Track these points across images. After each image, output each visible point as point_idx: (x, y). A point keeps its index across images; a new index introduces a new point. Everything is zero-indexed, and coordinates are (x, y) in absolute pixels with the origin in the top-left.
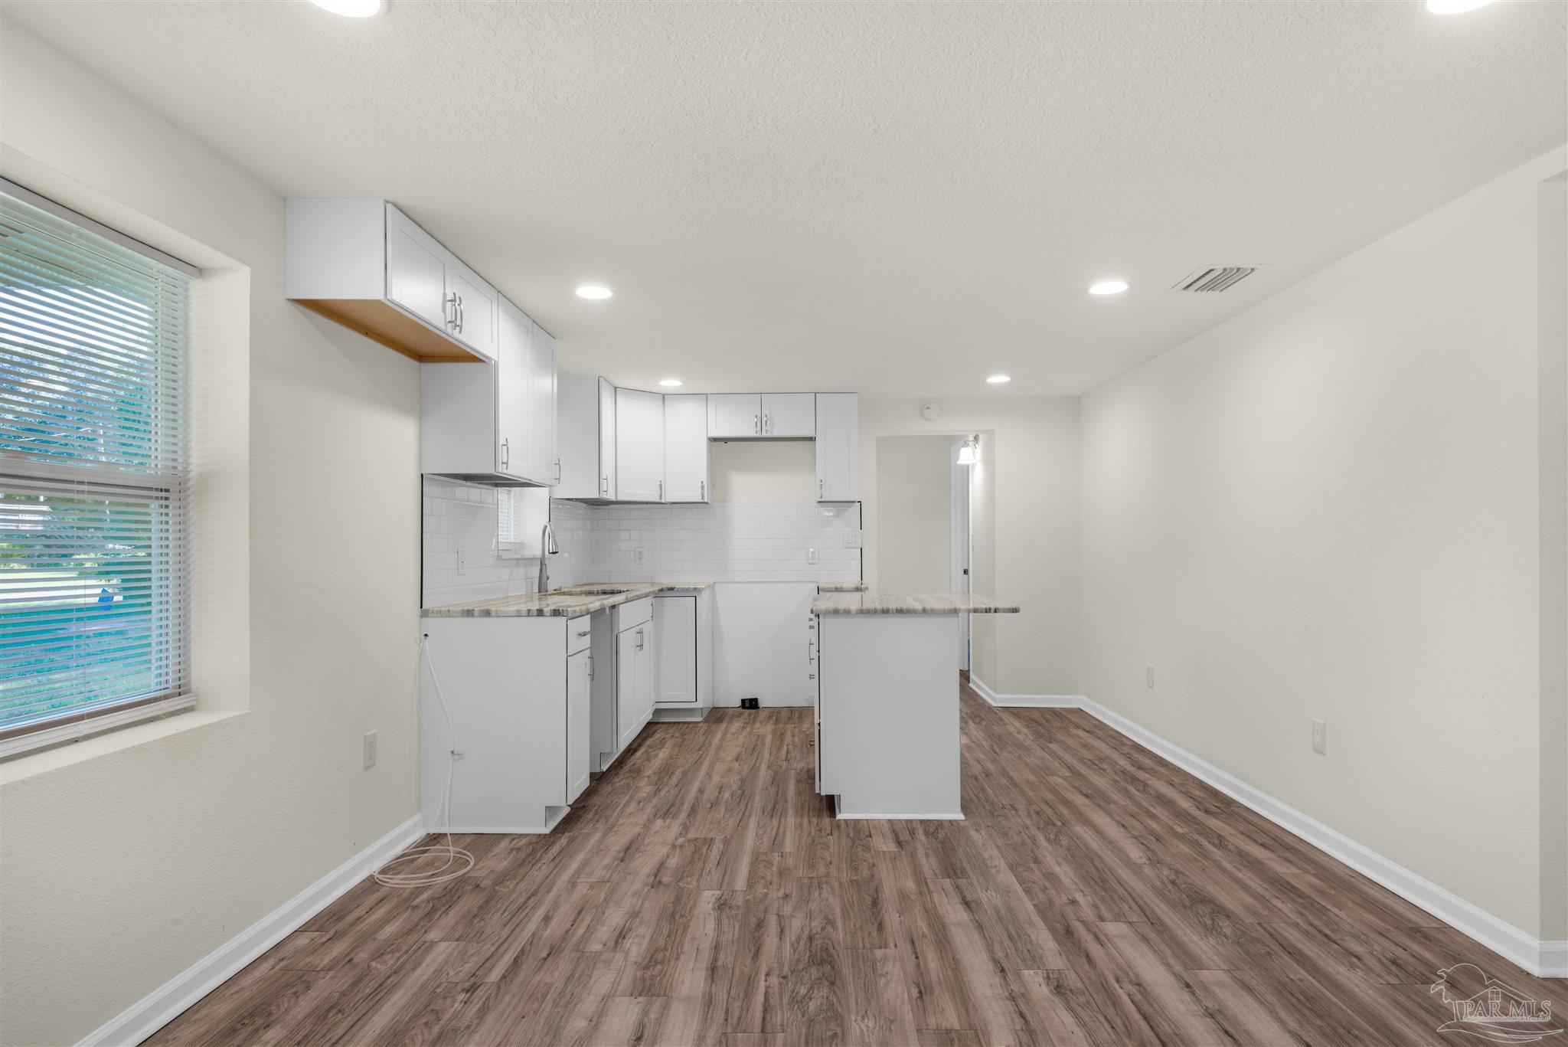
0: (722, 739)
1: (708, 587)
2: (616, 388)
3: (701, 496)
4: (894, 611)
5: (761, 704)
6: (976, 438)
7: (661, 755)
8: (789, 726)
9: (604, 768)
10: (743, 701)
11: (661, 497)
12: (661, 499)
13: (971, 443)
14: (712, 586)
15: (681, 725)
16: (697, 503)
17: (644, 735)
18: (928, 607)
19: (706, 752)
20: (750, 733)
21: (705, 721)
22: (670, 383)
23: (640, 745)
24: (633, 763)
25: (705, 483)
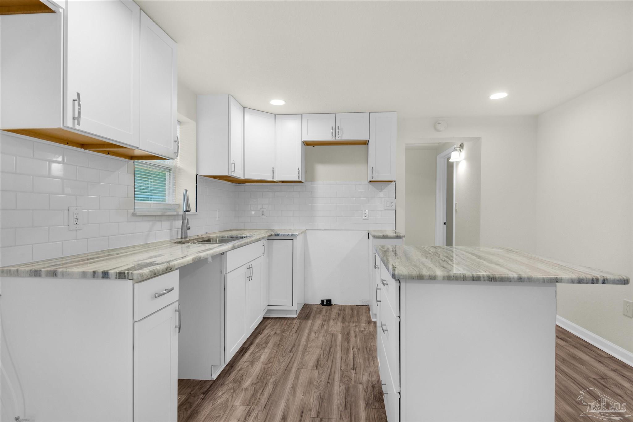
0: (308, 337)
1: (301, 233)
2: (244, 108)
3: (297, 177)
4: (486, 279)
5: (333, 303)
6: (461, 146)
7: (263, 357)
8: (352, 325)
9: (215, 377)
10: (323, 301)
11: (273, 177)
12: (273, 178)
13: (458, 149)
14: (305, 232)
15: (283, 321)
16: (294, 182)
17: (257, 331)
18: (524, 275)
19: (295, 354)
20: (327, 332)
21: (299, 317)
22: (277, 102)
23: (251, 344)
24: (239, 368)
25: (300, 169)
